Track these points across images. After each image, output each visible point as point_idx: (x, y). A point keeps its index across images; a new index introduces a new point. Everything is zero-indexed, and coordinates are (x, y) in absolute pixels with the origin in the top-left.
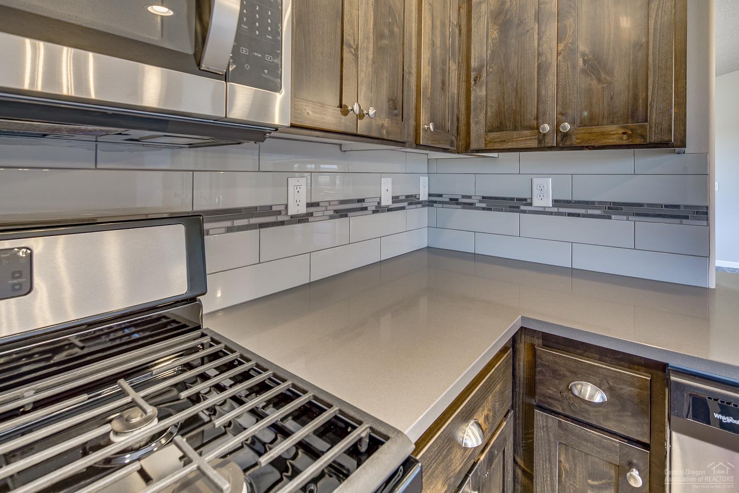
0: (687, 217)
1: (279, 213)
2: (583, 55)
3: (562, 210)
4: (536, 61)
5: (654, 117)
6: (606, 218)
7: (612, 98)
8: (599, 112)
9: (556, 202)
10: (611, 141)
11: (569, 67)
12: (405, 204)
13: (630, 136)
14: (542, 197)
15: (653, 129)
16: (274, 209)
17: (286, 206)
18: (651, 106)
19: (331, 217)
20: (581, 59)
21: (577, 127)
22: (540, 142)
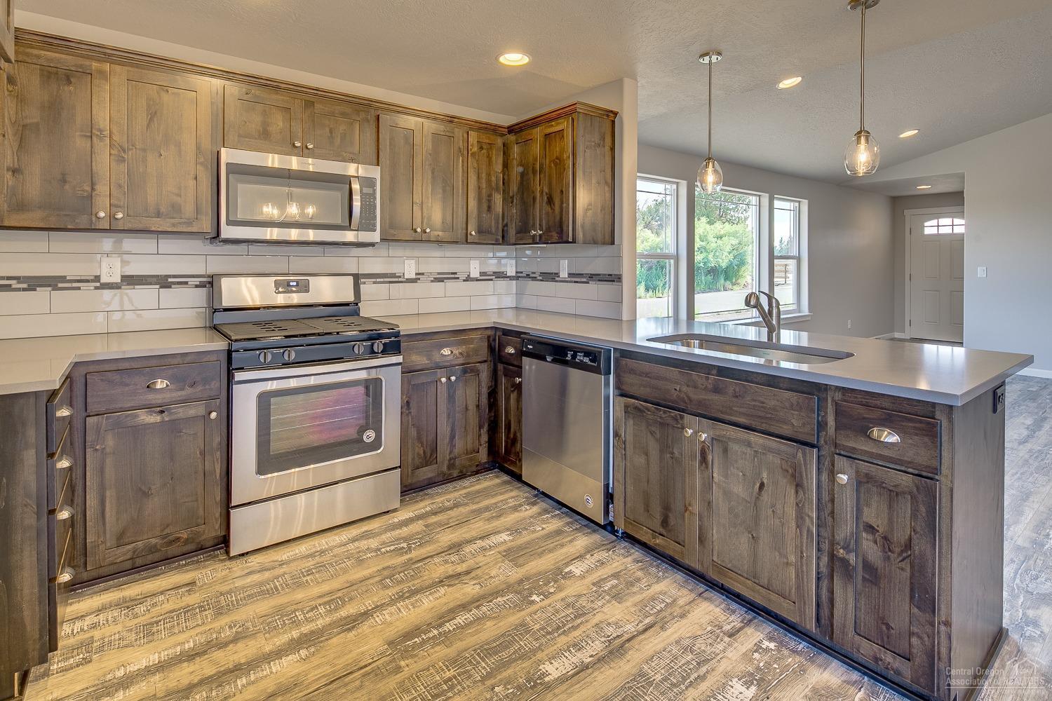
1: (400, 277)
3: (572, 279)
4: (532, 195)
6: (587, 283)
7: (555, 218)
8: (551, 225)
9: (569, 275)
11: (542, 200)
12: (494, 277)
14: (562, 272)
16: (397, 275)
17: (404, 274)
18: (564, 223)
19: (432, 281)
20: (546, 196)
21: (544, 232)
22: (533, 240)
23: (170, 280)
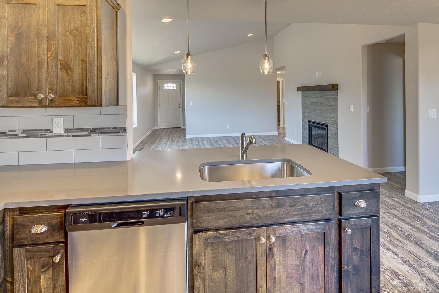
0: (119, 132)
2: (60, 61)
3: (69, 134)
4: (37, 59)
5: (89, 94)
6: (89, 136)
7: (73, 83)
8: (68, 90)
9: (66, 130)
10: (72, 104)
11: (53, 65)
13: (80, 102)
14: (58, 128)
15: (89, 99)
18: (88, 89)
20: (59, 63)
21: (58, 96)
22: (39, 103)
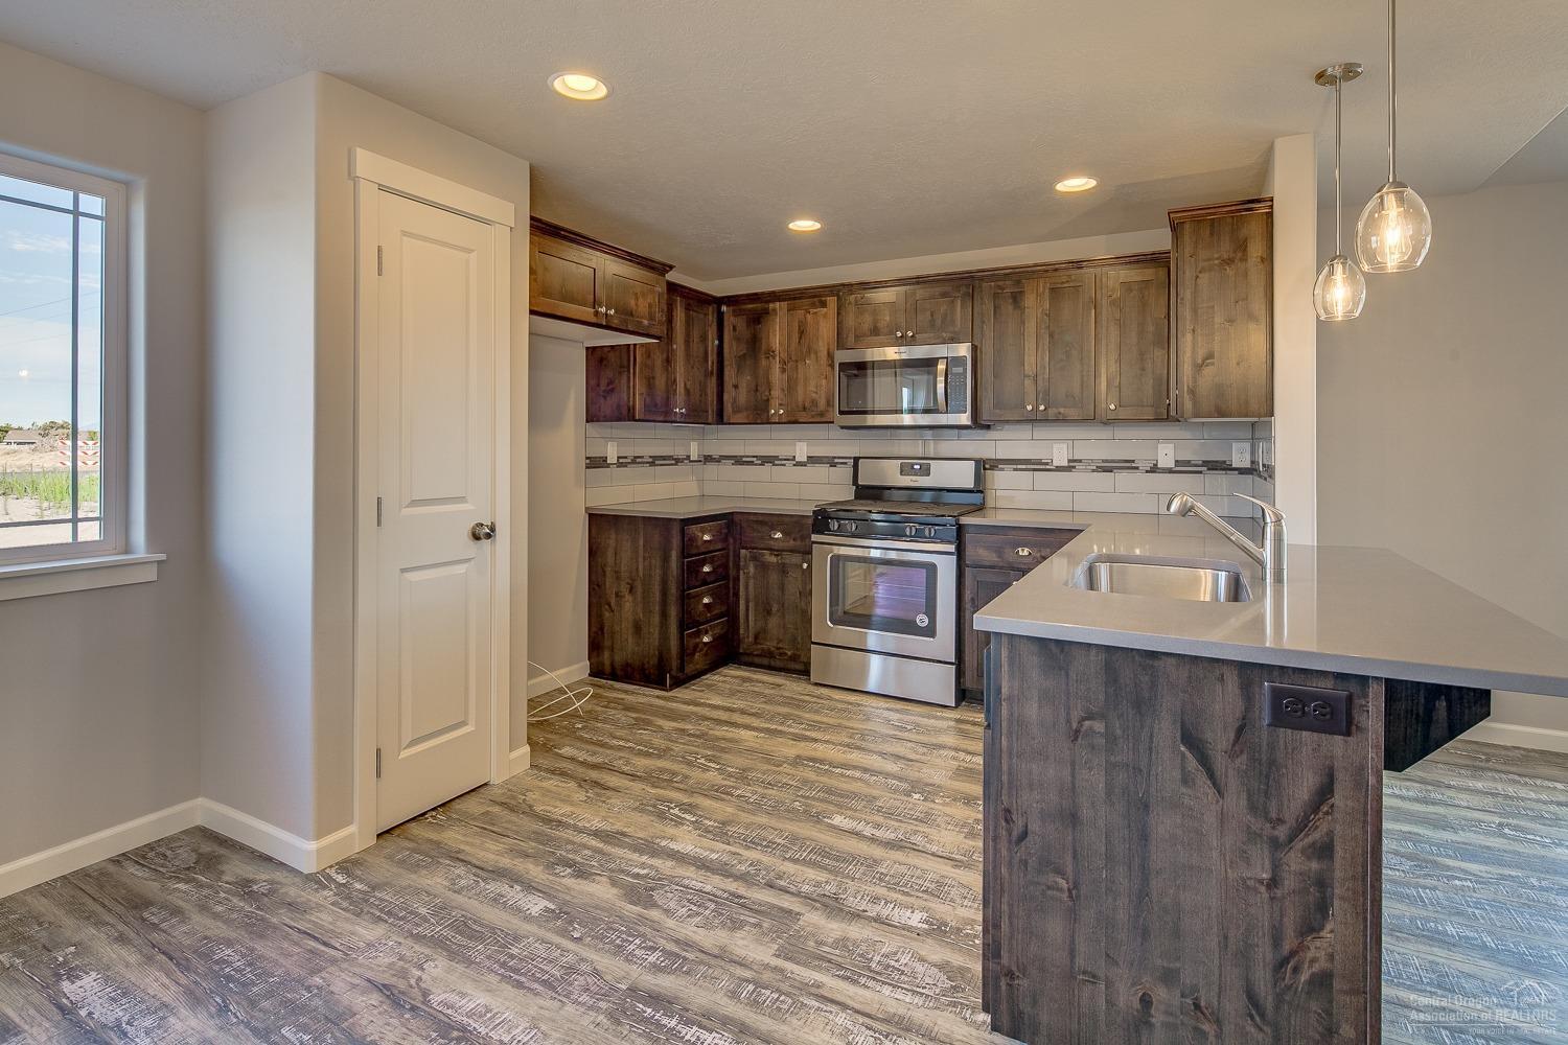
1: (1047, 464)
16: (1044, 462)
17: (1052, 460)
19: (1093, 471)
23: (836, 461)
